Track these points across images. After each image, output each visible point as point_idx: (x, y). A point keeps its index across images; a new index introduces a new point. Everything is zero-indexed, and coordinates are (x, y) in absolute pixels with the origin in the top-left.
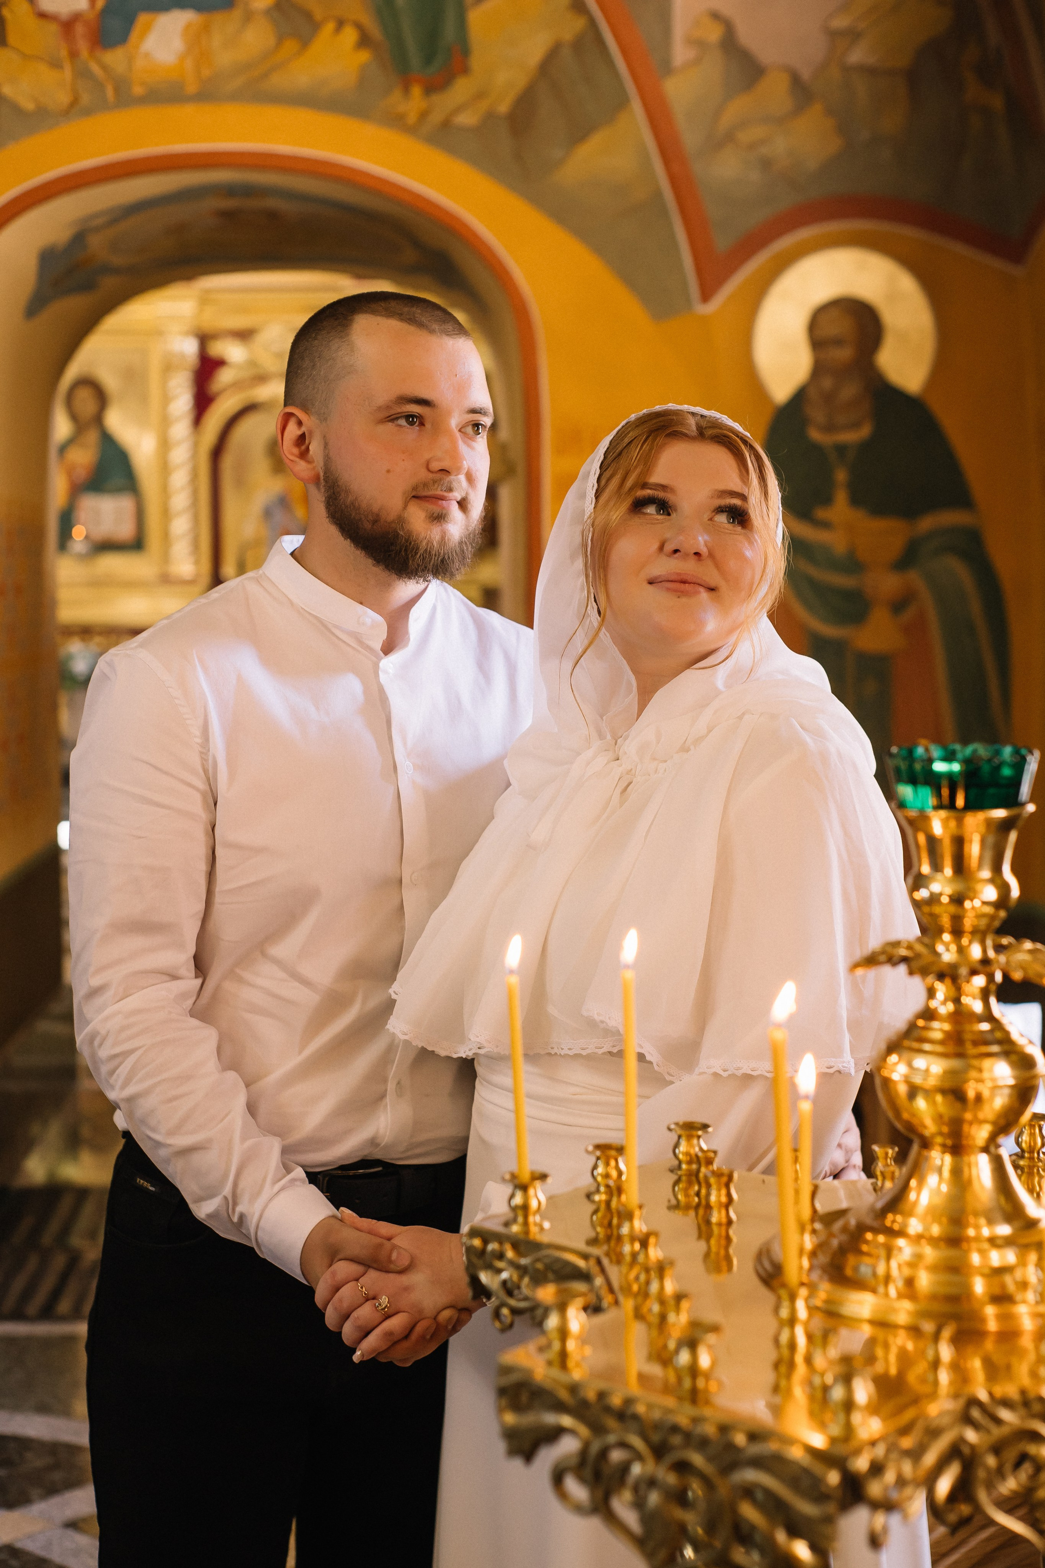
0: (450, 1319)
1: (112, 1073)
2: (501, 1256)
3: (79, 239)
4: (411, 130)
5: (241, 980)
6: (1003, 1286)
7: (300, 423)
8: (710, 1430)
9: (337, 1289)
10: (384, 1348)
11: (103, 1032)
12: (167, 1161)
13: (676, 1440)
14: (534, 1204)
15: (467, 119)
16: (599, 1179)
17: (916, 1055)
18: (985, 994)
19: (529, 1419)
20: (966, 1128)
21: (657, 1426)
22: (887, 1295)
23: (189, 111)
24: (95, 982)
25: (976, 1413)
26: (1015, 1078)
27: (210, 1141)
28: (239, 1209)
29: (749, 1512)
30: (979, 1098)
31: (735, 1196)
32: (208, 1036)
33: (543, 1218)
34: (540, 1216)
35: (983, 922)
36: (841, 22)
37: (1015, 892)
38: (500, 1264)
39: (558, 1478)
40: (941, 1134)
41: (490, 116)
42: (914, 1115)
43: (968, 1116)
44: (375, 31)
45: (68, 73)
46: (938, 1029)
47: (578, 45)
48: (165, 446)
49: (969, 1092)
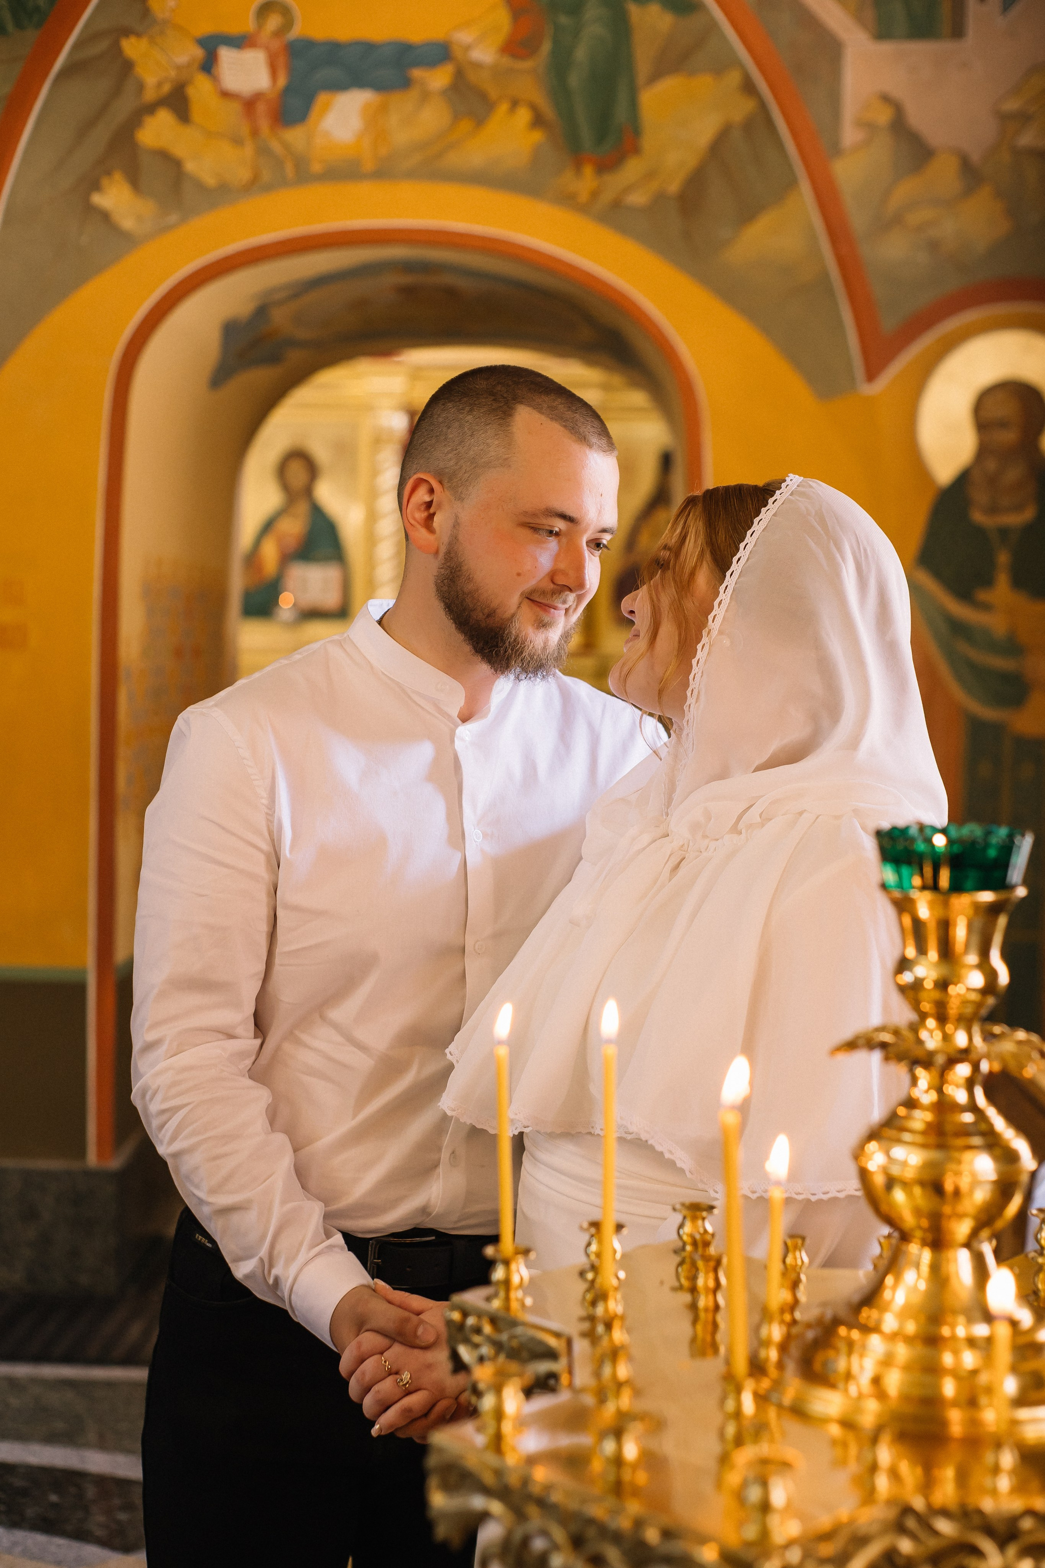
1: (162, 1127)
2: (478, 1330)
3: (262, 312)
4: (584, 209)
5: (299, 1042)
6: (973, 1390)
7: (431, 491)
8: (625, 1524)
9: (362, 1360)
11: (154, 1087)
12: (209, 1219)
13: (592, 1532)
14: (515, 1280)
15: (638, 198)
17: (897, 1144)
18: (970, 1084)
19: (457, 1503)
20: (944, 1223)
22: (849, 1393)
23: (365, 190)
25: (912, 1523)
26: (997, 1171)
27: (250, 1201)
28: (275, 1271)
30: (957, 1193)
31: (723, 1280)
32: (261, 1096)
33: (526, 1293)
34: (523, 1292)
35: (969, 1010)
36: (1012, 105)
37: (1004, 979)
38: (477, 1339)
39: (484, 1565)
40: (920, 1227)
41: (660, 198)
42: (891, 1206)
43: (947, 1209)
44: (549, 112)
45: (249, 150)
46: (920, 1119)
47: (748, 126)
48: (372, 517)
49: (949, 1187)
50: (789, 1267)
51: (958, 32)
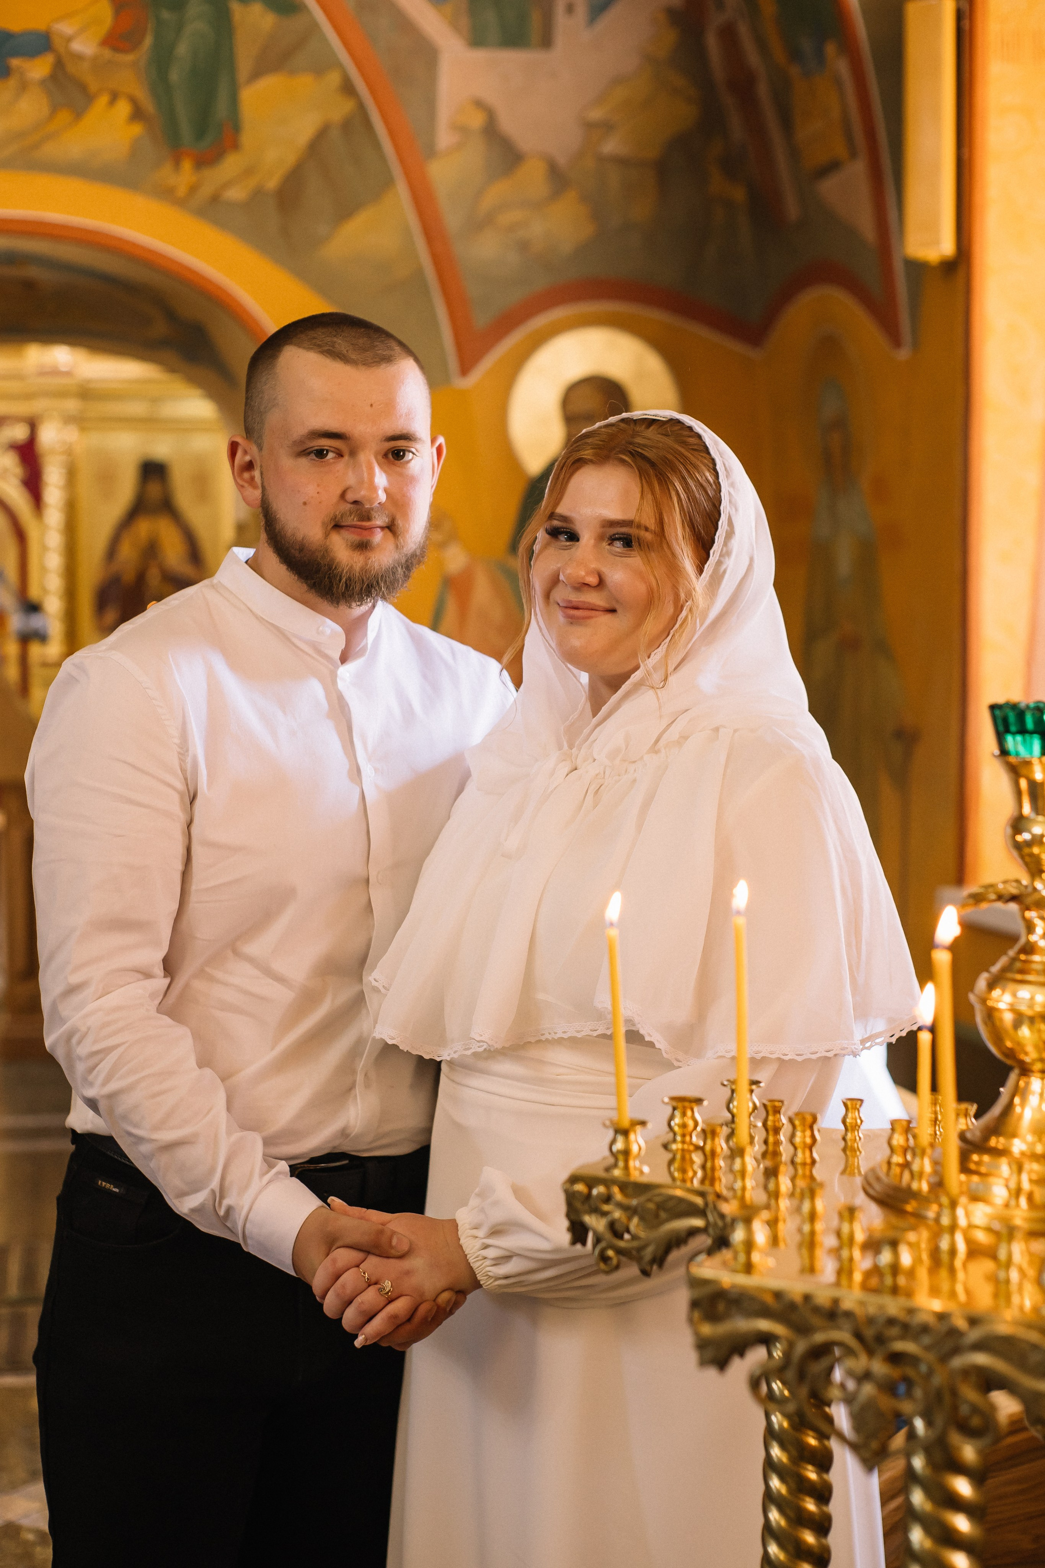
0: (449, 1301)
1: (93, 1069)
2: (609, 1199)
4: (182, 203)
5: (212, 979)
8: (926, 1319)
9: (337, 1277)
10: (391, 1330)
11: (84, 1029)
12: (148, 1157)
13: (890, 1332)
14: (635, 1148)
15: (236, 194)
16: (676, 1129)
17: (1021, 985)
19: (725, 1328)
21: (871, 1321)
24: (74, 979)
27: (196, 1135)
28: (226, 1202)
29: (969, 1394)
31: (818, 1137)
33: (642, 1163)
36: (596, 114)
38: (606, 1208)
39: (754, 1384)
41: (258, 193)
42: (1017, 1043)
46: (1039, 962)
47: (346, 126)
51: (546, 42)
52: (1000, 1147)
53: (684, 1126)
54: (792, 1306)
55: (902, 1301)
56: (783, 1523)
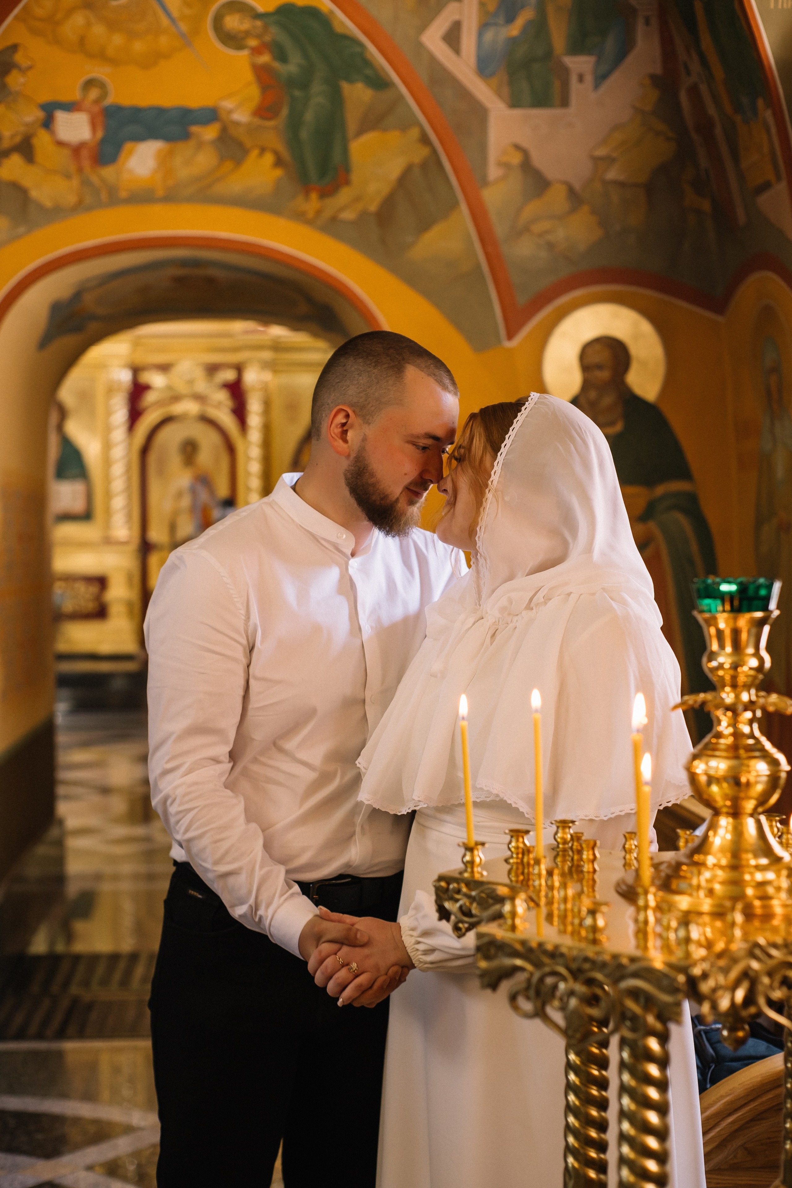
0: (397, 973)
1: (177, 822)
2: (458, 891)
3: (77, 296)
4: (310, 222)
5: (261, 764)
6: (765, 892)
7: (348, 416)
8: (607, 958)
9: (323, 961)
10: (357, 996)
13: (587, 966)
14: (477, 860)
15: (348, 215)
16: (513, 849)
17: (711, 758)
18: (751, 722)
19: (495, 963)
20: (742, 802)
21: (574, 959)
22: (698, 897)
23: (157, 210)
25: (758, 952)
26: (769, 770)
27: (241, 868)
28: (259, 913)
29: (631, 1005)
30: (748, 784)
31: (598, 855)
33: (483, 869)
34: (481, 868)
35: (750, 680)
36: (601, 152)
37: (768, 664)
38: (458, 896)
39: (513, 998)
40: (726, 806)
41: (364, 214)
42: (710, 795)
43: (742, 795)
44: (286, 155)
45: (75, 182)
46: (724, 744)
47: (424, 166)
48: (107, 446)
49: (743, 780)
50: (627, 849)
51: (565, 103)
52: (701, 862)
53: (517, 848)
54: (531, 950)
55: (597, 948)
56: (577, 1103)
